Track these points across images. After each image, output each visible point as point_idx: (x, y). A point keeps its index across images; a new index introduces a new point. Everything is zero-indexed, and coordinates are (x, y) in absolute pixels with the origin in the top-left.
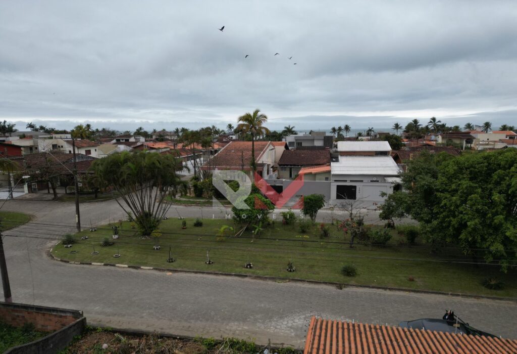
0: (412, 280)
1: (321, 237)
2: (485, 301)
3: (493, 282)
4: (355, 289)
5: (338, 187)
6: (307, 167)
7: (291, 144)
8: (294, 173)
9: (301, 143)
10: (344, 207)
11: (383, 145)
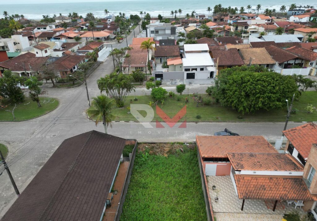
0: (217, 118)
1: (186, 103)
2: (237, 123)
3: (240, 117)
4: (201, 123)
5: (187, 74)
6: (170, 59)
7: (152, 32)
8: (163, 61)
9: (158, 31)
10: (190, 83)
11: (205, 47)
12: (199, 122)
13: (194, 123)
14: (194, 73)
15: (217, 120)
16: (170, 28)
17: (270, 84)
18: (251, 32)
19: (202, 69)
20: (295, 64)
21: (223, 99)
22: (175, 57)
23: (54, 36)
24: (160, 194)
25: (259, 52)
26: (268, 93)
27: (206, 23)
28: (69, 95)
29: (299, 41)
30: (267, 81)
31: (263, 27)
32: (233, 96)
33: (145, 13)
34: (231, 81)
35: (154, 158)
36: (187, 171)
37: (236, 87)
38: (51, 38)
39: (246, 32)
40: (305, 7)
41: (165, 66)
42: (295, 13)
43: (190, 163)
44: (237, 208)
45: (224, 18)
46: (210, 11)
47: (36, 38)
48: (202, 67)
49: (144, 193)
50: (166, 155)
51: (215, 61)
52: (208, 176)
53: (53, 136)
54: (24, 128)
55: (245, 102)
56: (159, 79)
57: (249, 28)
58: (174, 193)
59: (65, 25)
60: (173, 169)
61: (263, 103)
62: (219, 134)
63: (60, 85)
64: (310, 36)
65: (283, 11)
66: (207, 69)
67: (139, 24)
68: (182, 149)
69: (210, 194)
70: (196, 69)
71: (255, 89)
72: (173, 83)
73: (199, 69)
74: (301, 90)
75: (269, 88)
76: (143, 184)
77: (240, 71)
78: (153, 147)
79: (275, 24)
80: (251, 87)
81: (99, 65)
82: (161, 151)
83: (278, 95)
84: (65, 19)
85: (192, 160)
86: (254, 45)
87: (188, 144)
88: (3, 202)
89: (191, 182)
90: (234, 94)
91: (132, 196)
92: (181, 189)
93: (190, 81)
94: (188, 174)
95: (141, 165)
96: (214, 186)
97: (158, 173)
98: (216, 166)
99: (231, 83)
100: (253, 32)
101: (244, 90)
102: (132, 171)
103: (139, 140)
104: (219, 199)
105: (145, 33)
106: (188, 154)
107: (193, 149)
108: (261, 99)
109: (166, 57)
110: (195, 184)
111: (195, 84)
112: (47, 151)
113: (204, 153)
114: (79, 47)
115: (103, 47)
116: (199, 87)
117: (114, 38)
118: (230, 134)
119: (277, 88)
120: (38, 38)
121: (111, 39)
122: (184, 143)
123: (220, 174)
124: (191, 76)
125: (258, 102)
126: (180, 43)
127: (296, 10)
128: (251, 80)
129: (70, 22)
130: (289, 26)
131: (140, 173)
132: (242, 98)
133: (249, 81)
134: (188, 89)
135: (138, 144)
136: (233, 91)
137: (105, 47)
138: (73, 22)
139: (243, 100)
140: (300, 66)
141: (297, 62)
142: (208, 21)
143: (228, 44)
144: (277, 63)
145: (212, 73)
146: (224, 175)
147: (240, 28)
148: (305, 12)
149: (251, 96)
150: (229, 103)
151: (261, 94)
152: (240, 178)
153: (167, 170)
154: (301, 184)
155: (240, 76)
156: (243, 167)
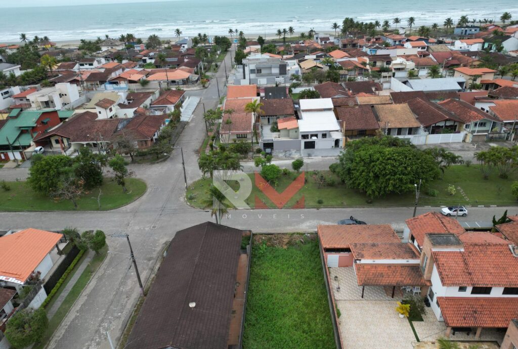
0: (342, 203)
2: (366, 209)
3: (370, 201)
4: (323, 209)
5: (305, 142)
6: (281, 119)
7: (252, 71)
8: (271, 121)
9: (261, 70)
10: (309, 155)
11: (328, 103)
12: (320, 208)
13: (315, 210)
14: (314, 142)
15: (342, 206)
16: (279, 66)
17: (402, 164)
18: (395, 69)
19: (324, 136)
20: (446, 127)
21: (349, 180)
22: (287, 117)
23: (109, 79)
24: (282, 285)
25: (399, 109)
26: (400, 175)
27: (330, 51)
28: (156, 175)
29: (459, 88)
30: (399, 160)
31: (413, 62)
32: (360, 177)
33: (236, 31)
34: (358, 159)
35: (272, 250)
36: (308, 263)
37: (364, 166)
38: (106, 82)
39: (387, 70)
40: (480, 22)
41: (275, 129)
42: (466, 31)
43: (312, 254)
44: (358, 296)
45: (357, 43)
46: (337, 29)
47: (82, 82)
48: (324, 133)
49: (266, 285)
50: (285, 247)
51: (341, 124)
52: (330, 267)
53: (153, 227)
54: (116, 219)
55: (374, 184)
56: (268, 150)
57: (393, 62)
58: (296, 284)
59: (118, 57)
60: (293, 261)
61: (394, 186)
62: (343, 222)
63: (140, 160)
64: (475, 80)
65: (449, 27)
66: (330, 136)
67: (230, 51)
68: (302, 240)
69: (333, 284)
70: (316, 136)
71: (385, 169)
72: (287, 155)
73: (320, 136)
74: (444, 166)
75: (400, 169)
76: (264, 276)
77: (370, 145)
78: (271, 238)
79: (431, 56)
80: (380, 167)
81: (184, 128)
82: (279, 243)
83: (410, 177)
84: (117, 45)
85: (313, 251)
86: (397, 97)
87: (309, 235)
88: (125, 296)
89: (313, 273)
90: (361, 174)
91: (255, 287)
92: (303, 280)
93: (309, 152)
94: (310, 266)
95: (259, 258)
96: (336, 277)
97: (279, 265)
98: (338, 258)
99: (358, 161)
100: (399, 69)
101: (372, 170)
102: (251, 265)
103: (254, 231)
104: (341, 289)
105: (241, 70)
106: (309, 246)
107: (314, 240)
108: (391, 181)
109: (276, 116)
110: (317, 275)
111: (316, 156)
112: (151, 244)
113: (325, 244)
114: (151, 100)
115: (184, 98)
116: (321, 160)
117: (197, 81)
118: (355, 223)
119: (409, 169)
120: (85, 82)
121: (194, 83)
122: (305, 234)
123: (343, 265)
124: (310, 145)
125: (389, 185)
126: (293, 89)
127: (467, 27)
128: (381, 158)
129: (122, 50)
130: (450, 59)
131: (260, 265)
132: (370, 180)
133: (378, 159)
134: (307, 164)
135: (254, 235)
136: (360, 171)
137: (188, 97)
138: (128, 48)
139: (371, 182)
140: (452, 129)
141: (448, 124)
142: (334, 48)
143: (360, 94)
144: (421, 126)
145: (337, 142)
146: (347, 266)
147: (379, 64)
148: (480, 30)
149: (380, 178)
150: (356, 185)
151: (392, 175)
152: (360, 267)
153: (288, 262)
154: (417, 272)
155: (369, 153)
156: (363, 256)
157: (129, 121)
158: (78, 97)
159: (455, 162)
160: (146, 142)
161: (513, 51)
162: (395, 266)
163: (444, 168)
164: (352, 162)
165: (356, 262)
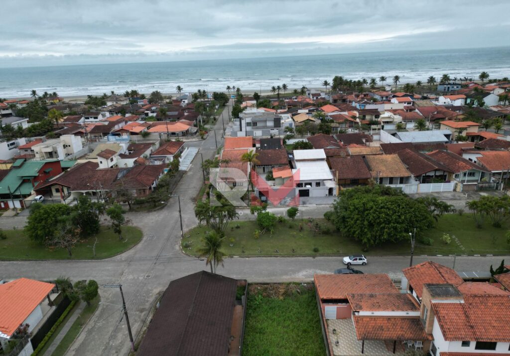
0: (338, 251)
1: (300, 231)
3: (365, 250)
4: (319, 257)
5: (300, 191)
6: (276, 169)
7: (248, 124)
8: (266, 170)
9: (256, 123)
10: (304, 203)
11: (321, 153)
12: (316, 256)
13: (311, 258)
14: (309, 190)
15: (338, 254)
16: (273, 119)
17: (395, 213)
18: (384, 122)
19: (318, 184)
20: (436, 176)
21: (344, 228)
22: (282, 166)
23: (112, 131)
24: (279, 339)
25: (390, 159)
26: (394, 223)
27: (321, 106)
28: (153, 222)
29: (446, 139)
30: (392, 209)
31: (400, 115)
32: (355, 226)
33: (234, 87)
34: (352, 208)
35: (268, 301)
36: (306, 315)
37: (358, 214)
38: (109, 133)
39: (377, 123)
40: (461, 79)
41: (270, 178)
42: (449, 88)
43: (309, 305)
44: (358, 351)
45: (347, 99)
46: (328, 86)
47: (86, 134)
48: (318, 181)
49: (261, 339)
50: (281, 298)
51: (334, 174)
52: (328, 320)
53: (147, 276)
54: (110, 268)
55: (369, 233)
56: (263, 198)
57: (382, 116)
58: (293, 337)
59: (122, 111)
60: (290, 312)
61: (389, 234)
62: (339, 272)
63: (138, 208)
64: (460, 132)
65: (432, 84)
66: (324, 185)
67: (228, 106)
68: (299, 290)
69: (331, 338)
70: (310, 184)
71: (379, 217)
72: (283, 202)
73: (314, 184)
74: (437, 215)
75: (394, 217)
76: (260, 329)
77: (363, 194)
78: (266, 288)
79: (417, 110)
80: (374, 215)
81: (182, 177)
82: (276, 293)
83: (404, 225)
84: (121, 101)
85: (310, 302)
86: (387, 148)
87: (305, 285)
88: (114, 351)
89: (311, 326)
90: (355, 223)
91: (250, 342)
92: (300, 334)
93: (304, 200)
94: (307, 318)
95: (255, 309)
96: (334, 330)
97: (275, 317)
98: (336, 310)
99: (352, 209)
100: (387, 123)
101: (366, 218)
102: (247, 316)
103: (250, 280)
104: (340, 343)
105: (238, 123)
106: (305, 296)
107: (311, 290)
108: (386, 230)
109: (271, 165)
110: (315, 328)
111: (310, 204)
112: (145, 295)
113: (323, 295)
114: (152, 150)
115: (183, 149)
116: (315, 208)
117: (196, 133)
118: (352, 272)
119: (403, 217)
120: (89, 134)
121: (193, 134)
122: (301, 283)
123: (341, 316)
124: (304, 193)
125: (384, 233)
126: (287, 141)
127: (449, 84)
128: (374, 207)
129: (127, 104)
130: (436, 113)
131: (255, 317)
132: (365, 228)
133: (372, 208)
134: (302, 212)
135: (249, 284)
136: (354, 219)
137: (186, 148)
138: (131, 103)
139: (366, 230)
140: (442, 179)
141: (438, 174)
142: (325, 102)
143: (352, 145)
144: (412, 175)
145: (331, 190)
146: (345, 318)
147: (368, 117)
148: (462, 87)
149: (375, 226)
150: (351, 233)
151: (386, 224)
152: (359, 320)
153: (284, 314)
154: (418, 325)
155: (362, 202)
156: (361, 308)
157: (129, 171)
158: (81, 148)
159: (447, 211)
160: (144, 190)
161: (494, 107)
162: (395, 318)
163: (437, 216)
164: (346, 210)
165: (354, 314)
